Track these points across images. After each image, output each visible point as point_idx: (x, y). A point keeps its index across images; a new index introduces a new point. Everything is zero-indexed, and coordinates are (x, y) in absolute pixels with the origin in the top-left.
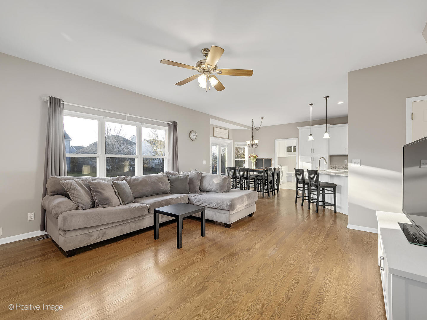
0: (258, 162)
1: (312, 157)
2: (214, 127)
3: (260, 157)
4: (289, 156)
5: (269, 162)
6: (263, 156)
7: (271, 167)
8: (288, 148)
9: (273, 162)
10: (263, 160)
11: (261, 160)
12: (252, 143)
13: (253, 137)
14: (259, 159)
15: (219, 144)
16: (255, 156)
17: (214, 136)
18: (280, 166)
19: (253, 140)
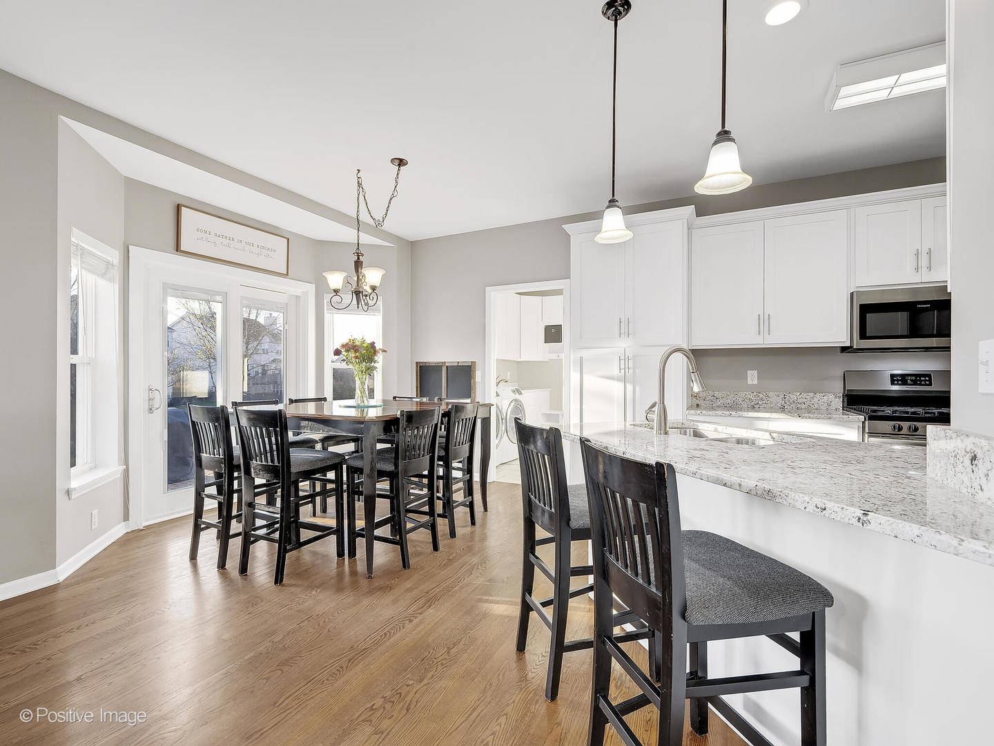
0: (426, 374)
1: (622, 357)
2: (178, 208)
3: (433, 356)
5: (463, 375)
6: (442, 353)
9: (479, 376)
10: (444, 369)
11: (437, 368)
12: (354, 285)
13: (358, 258)
14: (429, 363)
15: (225, 295)
16: (367, 347)
17: (178, 248)
18: (514, 391)
19: (360, 270)
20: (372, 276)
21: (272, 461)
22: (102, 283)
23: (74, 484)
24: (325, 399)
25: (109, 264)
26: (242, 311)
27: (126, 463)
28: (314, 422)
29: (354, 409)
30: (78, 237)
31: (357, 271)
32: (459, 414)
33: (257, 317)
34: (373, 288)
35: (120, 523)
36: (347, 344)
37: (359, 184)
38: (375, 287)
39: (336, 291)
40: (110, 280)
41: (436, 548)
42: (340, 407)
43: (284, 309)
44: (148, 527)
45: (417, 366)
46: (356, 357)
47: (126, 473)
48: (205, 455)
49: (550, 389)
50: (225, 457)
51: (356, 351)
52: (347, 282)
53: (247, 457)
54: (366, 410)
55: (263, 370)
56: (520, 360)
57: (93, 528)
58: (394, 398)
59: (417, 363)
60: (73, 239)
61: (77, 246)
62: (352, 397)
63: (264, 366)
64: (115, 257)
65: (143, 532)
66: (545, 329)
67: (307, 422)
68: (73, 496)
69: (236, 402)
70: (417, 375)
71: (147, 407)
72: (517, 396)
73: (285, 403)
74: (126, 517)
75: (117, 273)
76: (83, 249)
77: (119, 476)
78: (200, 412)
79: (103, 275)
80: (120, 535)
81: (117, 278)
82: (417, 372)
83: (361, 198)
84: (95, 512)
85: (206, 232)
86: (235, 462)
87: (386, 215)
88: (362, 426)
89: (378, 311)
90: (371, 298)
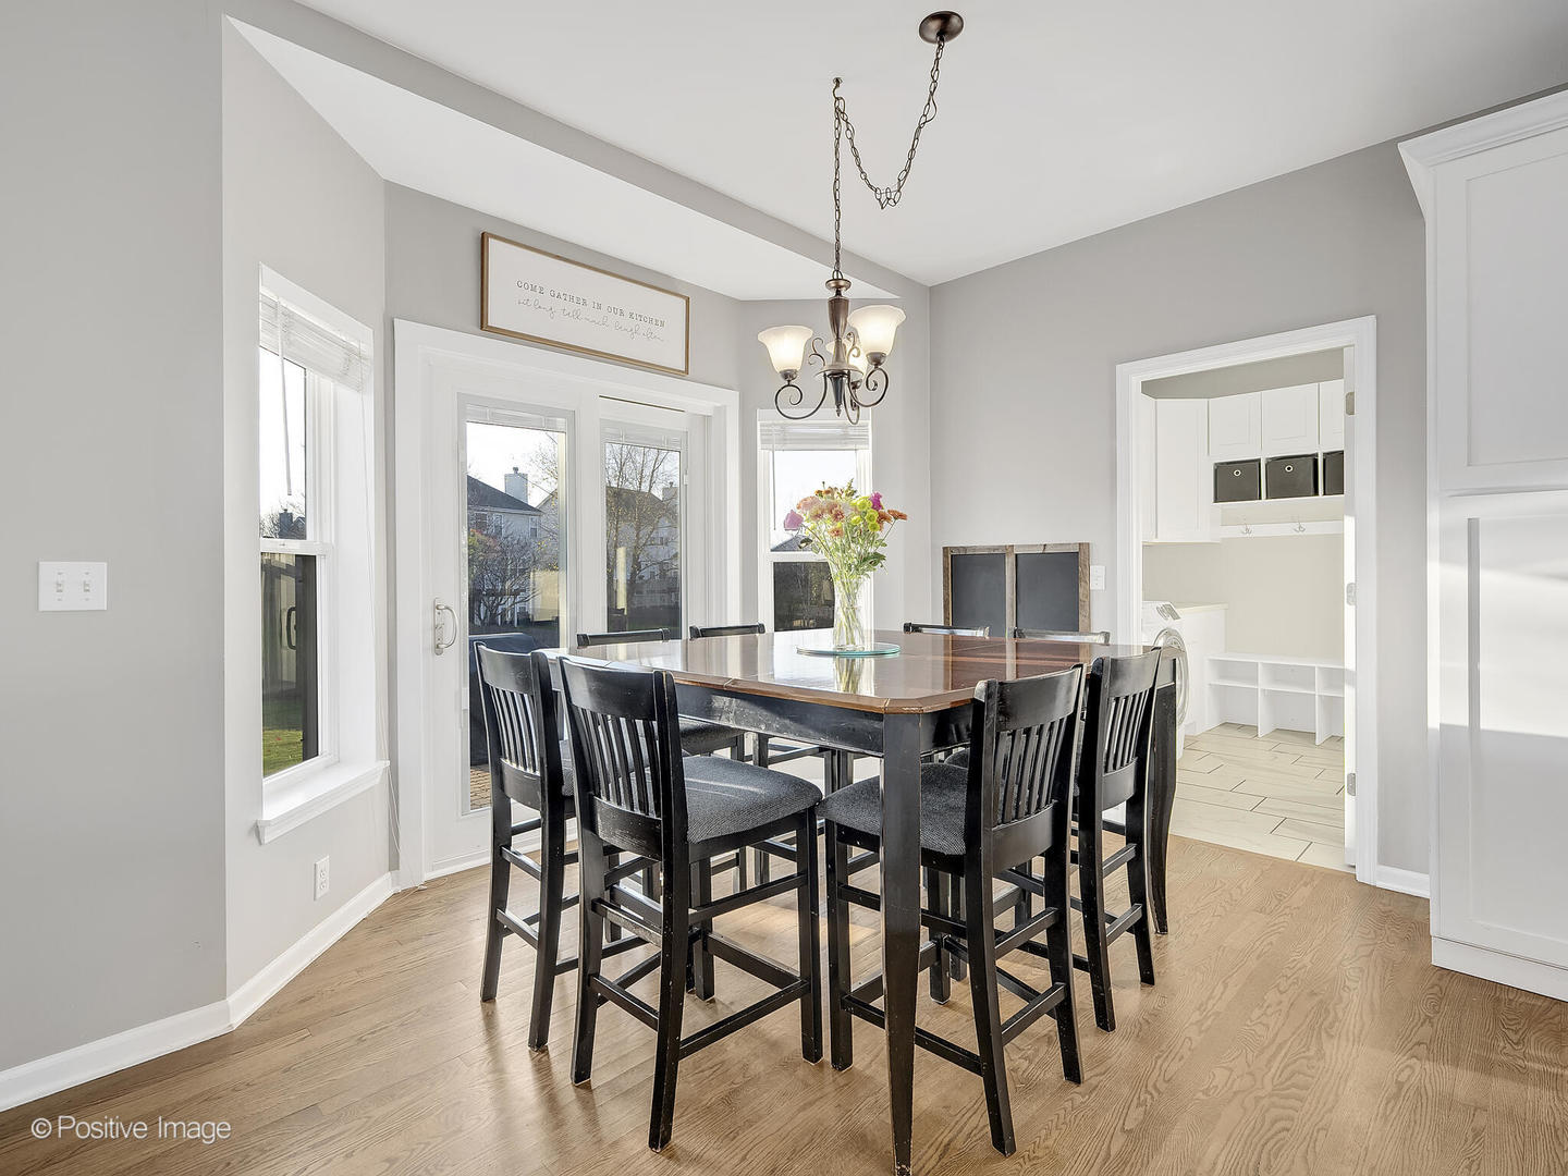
0: (966, 574)
2: (483, 240)
3: (979, 535)
4: (1235, 532)
7: (1074, 627)
8: (1223, 471)
9: (1096, 578)
10: (1010, 563)
11: (992, 560)
12: (830, 361)
13: (838, 293)
14: (974, 548)
15: (572, 417)
16: (864, 505)
17: (483, 323)
18: (1161, 611)
19: (842, 322)
20: (875, 330)
21: (644, 806)
22: (346, 394)
23: (271, 812)
24: (761, 628)
25: (351, 354)
26: (603, 451)
27: (393, 756)
28: (745, 700)
29: (831, 659)
30: (272, 287)
31: (835, 323)
32: (1119, 683)
33: (651, 487)
34: (876, 360)
35: (381, 874)
36: (813, 502)
37: (839, 113)
38: (882, 355)
39: (788, 376)
40: (359, 388)
41: (1072, 1071)
42: (799, 652)
43: (680, 445)
44: (433, 884)
45: (945, 556)
46: (837, 532)
47: (393, 774)
48: (507, 762)
49: (1226, 606)
50: (542, 778)
51: (838, 516)
52: (813, 352)
53: (588, 783)
54: (857, 660)
55: (662, 570)
56: (1155, 541)
57: (318, 896)
58: (907, 628)
59: (944, 548)
60: (262, 290)
61: (275, 307)
62: (827, 623)
63: (661, 563)
64: (365, 341)
65: (422, 898)
66: (1216, 471)
67: (727, 699)
68: (267, 839)
69: (585, 636)
70: (945, 576)
71: (430, 642)
72: (1170, 623)
73: (684, 637)
74: (394, 864)
75: (370, 375)
76: (289, 315)
77: (378, 780)
78: (501, 664)
79: (342, 376)
80: (380, 901)
81: (370, 386)
82: (945, 569)
83: (845, 145)
84: (323, 863)
85: (533, 289)
86: (565, 790)
87: (907, 171)
88: (877, 725)
89: (862, 439)
90: (871, 385)
